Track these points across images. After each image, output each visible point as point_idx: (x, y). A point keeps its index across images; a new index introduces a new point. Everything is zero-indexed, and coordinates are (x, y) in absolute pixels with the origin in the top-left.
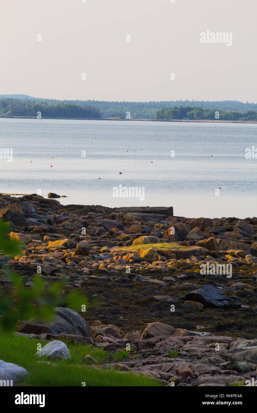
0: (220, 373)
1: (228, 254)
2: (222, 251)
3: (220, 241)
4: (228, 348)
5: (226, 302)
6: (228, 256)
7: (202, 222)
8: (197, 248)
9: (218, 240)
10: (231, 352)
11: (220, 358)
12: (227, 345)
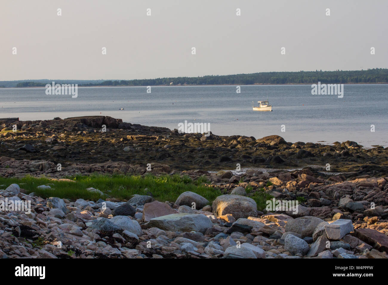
0: (24, 173)
1: (36, 133)
2: (34, 132)
3: (34, 129)
4: (28, 164)
5: (34, 150)
6: (37, 134)
7: (28, 122)
8: (25, 131)
9: (33, 128)
10: (29, 165)
11: (25, 168)
12: (27, 163)
